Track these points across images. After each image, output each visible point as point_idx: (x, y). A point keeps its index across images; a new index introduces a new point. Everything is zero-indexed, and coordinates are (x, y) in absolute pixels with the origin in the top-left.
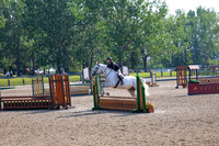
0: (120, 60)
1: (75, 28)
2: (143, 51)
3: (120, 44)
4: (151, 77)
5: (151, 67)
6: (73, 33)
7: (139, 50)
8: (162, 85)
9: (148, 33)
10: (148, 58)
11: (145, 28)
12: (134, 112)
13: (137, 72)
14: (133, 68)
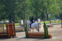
0: (37, 16)
1: (17, 3)
2: (47, 12)
3: (37, 9)
4: (50, 23)
5: (50, 19)
6: (16, 5)
7: (45, 11)
8: (55, 26)
9: (49, 4)
10: (49, 15)
11: (47, 2)
12: (43, 38)
13: (44, 21)
14: (42, 19)
